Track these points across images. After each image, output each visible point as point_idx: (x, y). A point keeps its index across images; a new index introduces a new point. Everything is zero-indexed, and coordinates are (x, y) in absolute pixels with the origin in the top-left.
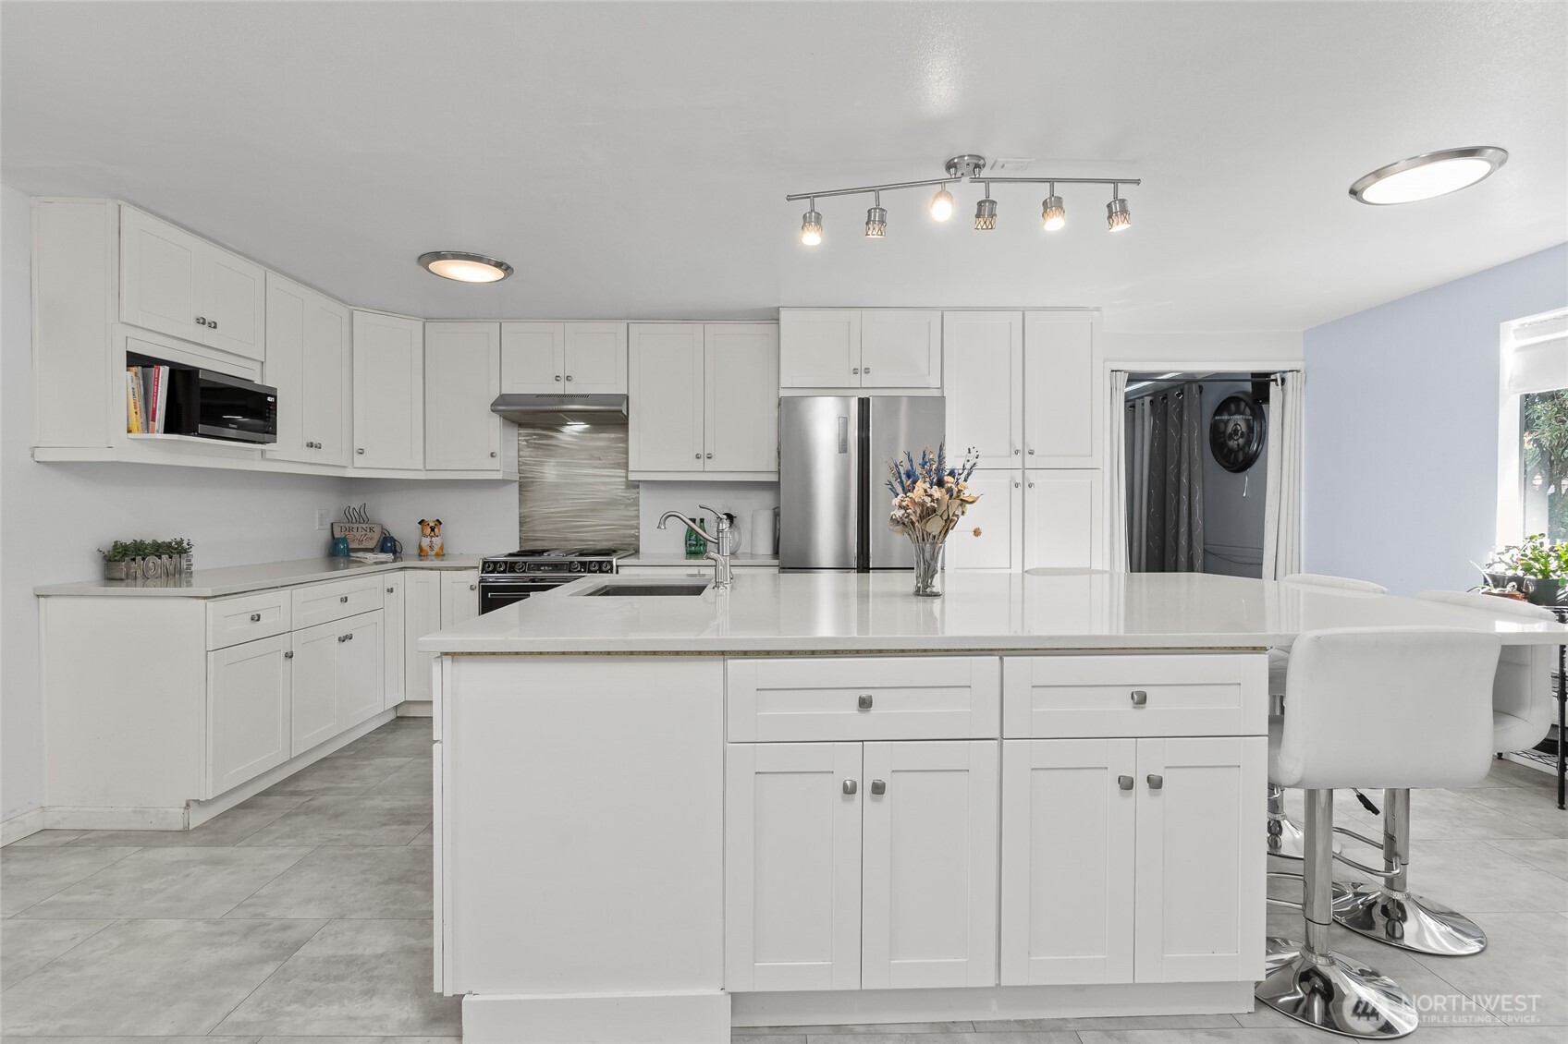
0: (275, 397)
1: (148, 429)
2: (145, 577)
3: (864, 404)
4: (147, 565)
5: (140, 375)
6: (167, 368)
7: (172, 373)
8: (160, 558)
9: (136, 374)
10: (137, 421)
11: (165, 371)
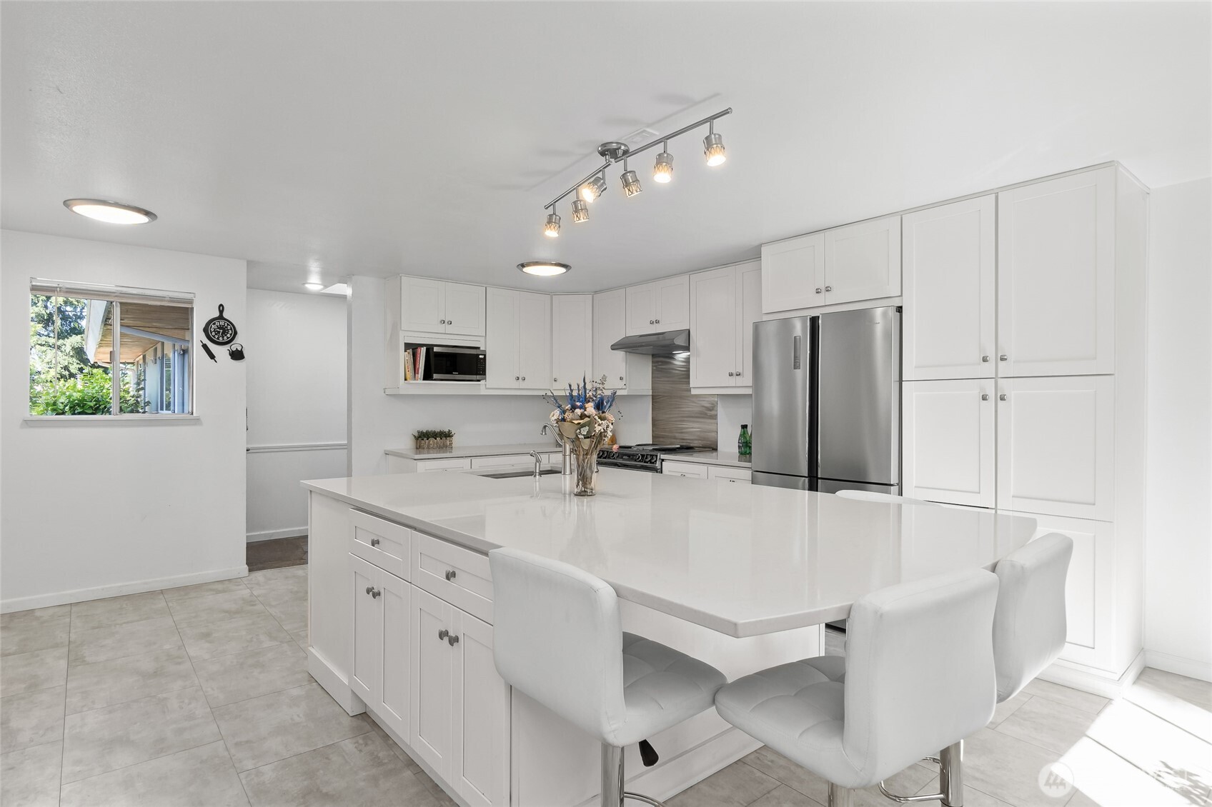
0: (485, 355)
1: (415, 378)
2: (428, 448)
3: (814, 321)
4: (429, 443)
5: (411, 353)
6: (425, 348)
7: (428, 351)
8: (436, 439)
9: (409, 353)
10: (410, 374)
11: (424, 350)
